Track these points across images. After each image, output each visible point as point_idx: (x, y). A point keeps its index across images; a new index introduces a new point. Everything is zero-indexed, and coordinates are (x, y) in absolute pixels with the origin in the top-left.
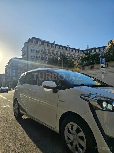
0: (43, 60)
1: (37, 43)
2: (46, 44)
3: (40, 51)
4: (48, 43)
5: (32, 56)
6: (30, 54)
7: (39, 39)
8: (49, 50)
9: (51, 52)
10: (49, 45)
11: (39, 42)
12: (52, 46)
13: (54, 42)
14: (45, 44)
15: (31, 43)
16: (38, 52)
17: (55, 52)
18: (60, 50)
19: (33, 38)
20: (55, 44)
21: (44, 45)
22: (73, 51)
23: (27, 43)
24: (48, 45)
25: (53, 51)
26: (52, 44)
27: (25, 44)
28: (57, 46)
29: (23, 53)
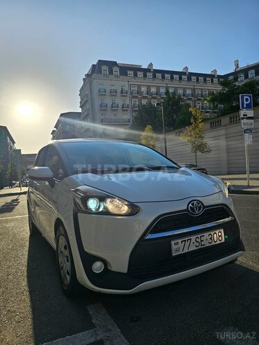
0: (127, 110)
1: (111, 72)
2: (131, 73)
3: (119, 91)
4: (136, 69)
5: (101, 106)
6: (97, 102)
7: (114, 64)
8: (139, 86)
9: (144, 89)
10: (139, 73)
11: (115, 69)
12: (145, 76)
13: (151, 65)
14: (129, 72)
15: (98, 75)
16: (113, 93)
17: (153, 90)
18: (166, 81)
19: (101, 62)
20: (152, 70)
21: (126, 75)
22: (198, 80)
23: (87, 75)
24: (136, 75)
25: (149, 87)
26: (145, 71)
27: (84, 79)
28: (157, 75)
29: (82, 100)
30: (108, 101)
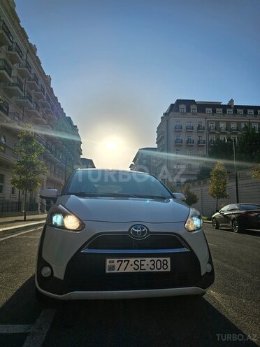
0: (203, 146)
1: (188, 110)
2: (209, 110)
3: (196, 127)
4: (215, 106)
5: (176, 142)
6: (173, 138)
7: (193, 102)
8: (218, 123)
9: (222, 125)
10: (217, 110)
11: (193, 107)
12: (225, 112)
13: (232, 101)
14: (207, 109)
15: (176, 113)
16: (189, 130)
17: (233, 126)
18: (248, 117)
19: (179, 102)
20: (233, 106)
21: (204, 112)
23: (165, 114)
24: (214, 112)
25: (228, 123)
26: (225, 108)
27: (162, 118)
28: (238, 110)
29: (158, 136)
30: (184, 137)
